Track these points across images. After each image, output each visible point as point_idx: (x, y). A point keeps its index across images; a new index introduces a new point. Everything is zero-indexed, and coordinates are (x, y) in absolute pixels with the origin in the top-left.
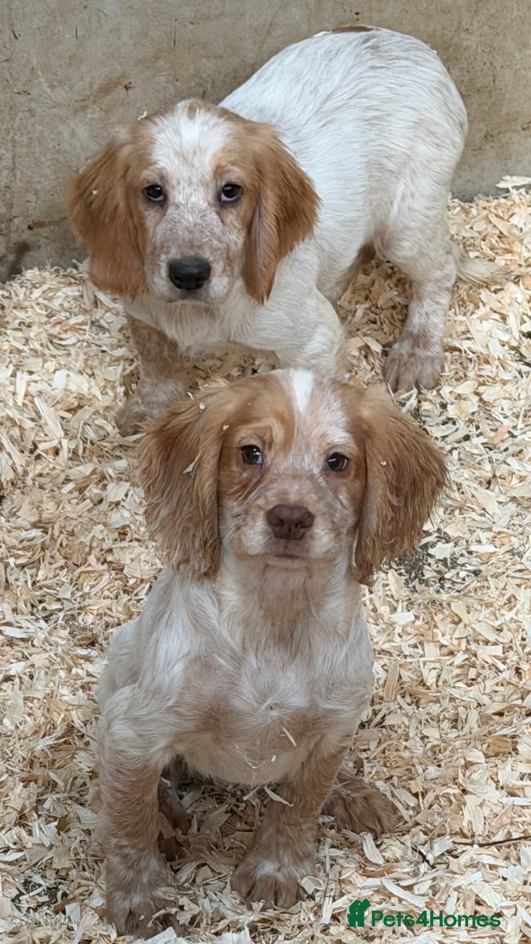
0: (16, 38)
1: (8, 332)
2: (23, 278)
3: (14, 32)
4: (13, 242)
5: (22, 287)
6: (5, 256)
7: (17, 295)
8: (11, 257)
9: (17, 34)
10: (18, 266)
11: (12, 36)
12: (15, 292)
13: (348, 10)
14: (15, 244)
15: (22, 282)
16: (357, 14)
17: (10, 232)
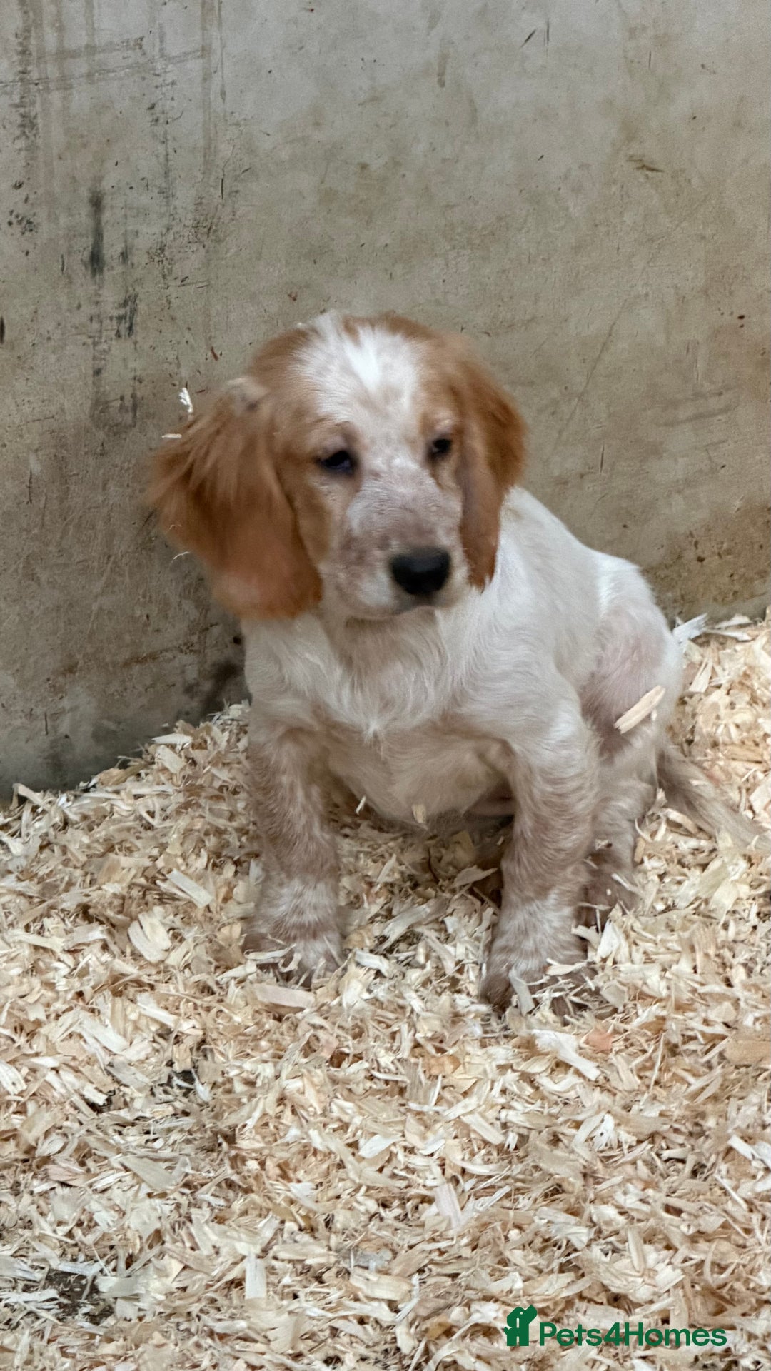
0: (216, 357)
1: (202, 801)
2: (226, 717)
3: (212, 350)
4: (209, 662)
5: (223, 731)
6: (198, 684)
7: (215, 743)
8: (207, 686)
9: (218, 354)
10: (218, 699)
11: (210, 354)
12: (212, 739)
13: (727, 314)
14: (214, 665)
15: (224, 724)
16: (741, 317)
17: (205, 648)
